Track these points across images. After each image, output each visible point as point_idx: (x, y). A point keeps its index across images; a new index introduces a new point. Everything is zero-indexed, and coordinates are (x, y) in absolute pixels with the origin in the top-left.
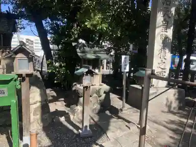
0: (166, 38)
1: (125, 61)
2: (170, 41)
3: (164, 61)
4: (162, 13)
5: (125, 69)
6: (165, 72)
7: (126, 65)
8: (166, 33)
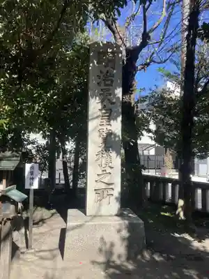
0: (110, 134)
1: (32, 173)
2: (117, 139)
3: (109, 170)
4: (97, 98)
5: (31, 184)
6: (113, 189)
7: (33, 179)
8: (109, 127)
